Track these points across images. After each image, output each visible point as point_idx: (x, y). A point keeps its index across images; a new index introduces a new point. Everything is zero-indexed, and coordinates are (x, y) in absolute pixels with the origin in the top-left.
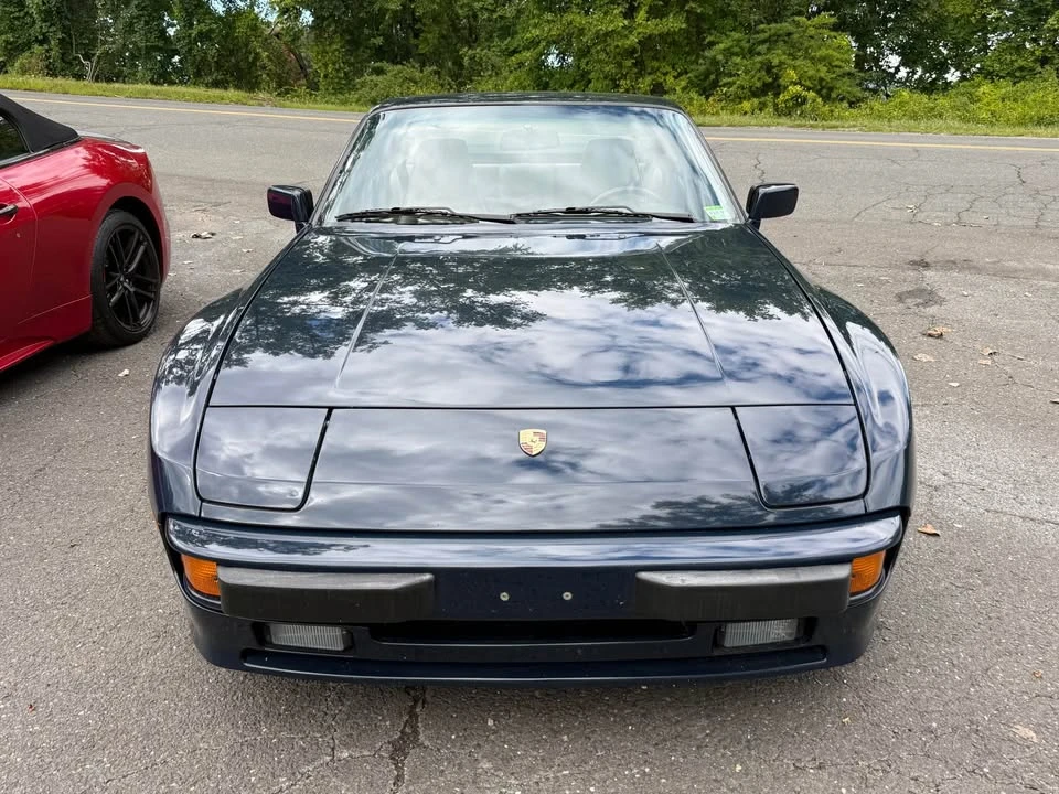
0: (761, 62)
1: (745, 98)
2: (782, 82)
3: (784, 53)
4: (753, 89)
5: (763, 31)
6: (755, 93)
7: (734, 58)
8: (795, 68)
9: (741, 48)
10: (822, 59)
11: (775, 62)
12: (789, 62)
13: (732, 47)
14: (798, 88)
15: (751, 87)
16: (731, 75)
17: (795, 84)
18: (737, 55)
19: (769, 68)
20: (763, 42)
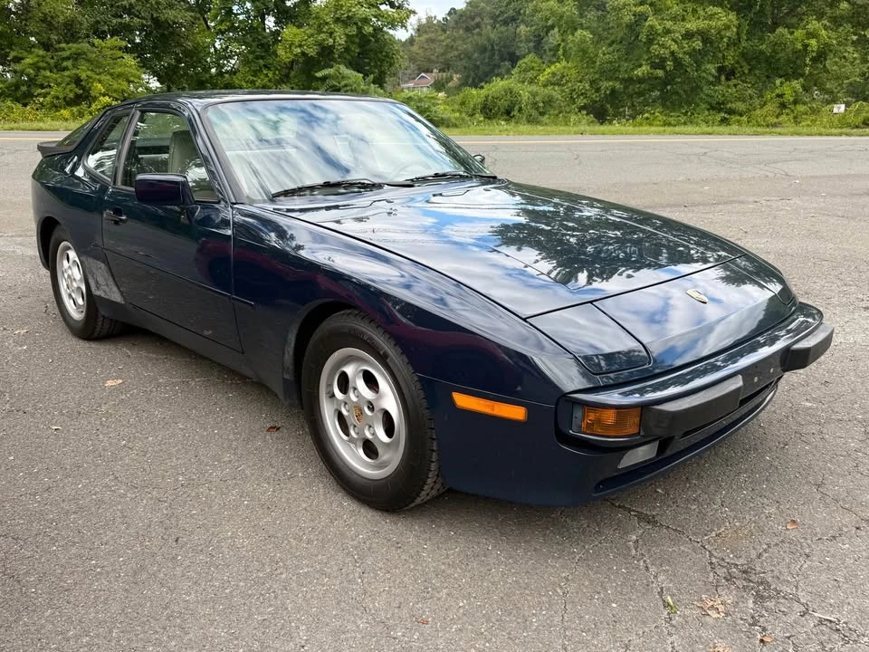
0: (69, 76)
1: (61, 107)
2: (93, 93)
3: (88, 70)
4: (68, 99)
5: (64, 50)
6: (70, 103)
7: (43, 72)
8: (100, 81)
9: (47, 63)
10: (119, 75)
11: (83, 76)
12: (94, 76)
13: (38, 62)
14: (107, 98)
15: (65, 98)
16: (42, 87)
17: (104, 95)
18: (45, 69)
19: (78, 81)
20: (68, 58)
